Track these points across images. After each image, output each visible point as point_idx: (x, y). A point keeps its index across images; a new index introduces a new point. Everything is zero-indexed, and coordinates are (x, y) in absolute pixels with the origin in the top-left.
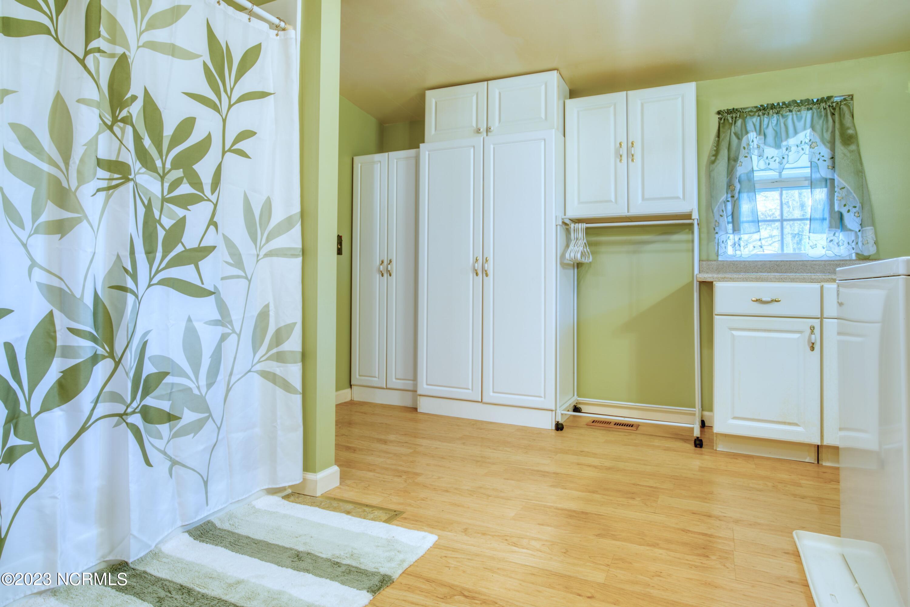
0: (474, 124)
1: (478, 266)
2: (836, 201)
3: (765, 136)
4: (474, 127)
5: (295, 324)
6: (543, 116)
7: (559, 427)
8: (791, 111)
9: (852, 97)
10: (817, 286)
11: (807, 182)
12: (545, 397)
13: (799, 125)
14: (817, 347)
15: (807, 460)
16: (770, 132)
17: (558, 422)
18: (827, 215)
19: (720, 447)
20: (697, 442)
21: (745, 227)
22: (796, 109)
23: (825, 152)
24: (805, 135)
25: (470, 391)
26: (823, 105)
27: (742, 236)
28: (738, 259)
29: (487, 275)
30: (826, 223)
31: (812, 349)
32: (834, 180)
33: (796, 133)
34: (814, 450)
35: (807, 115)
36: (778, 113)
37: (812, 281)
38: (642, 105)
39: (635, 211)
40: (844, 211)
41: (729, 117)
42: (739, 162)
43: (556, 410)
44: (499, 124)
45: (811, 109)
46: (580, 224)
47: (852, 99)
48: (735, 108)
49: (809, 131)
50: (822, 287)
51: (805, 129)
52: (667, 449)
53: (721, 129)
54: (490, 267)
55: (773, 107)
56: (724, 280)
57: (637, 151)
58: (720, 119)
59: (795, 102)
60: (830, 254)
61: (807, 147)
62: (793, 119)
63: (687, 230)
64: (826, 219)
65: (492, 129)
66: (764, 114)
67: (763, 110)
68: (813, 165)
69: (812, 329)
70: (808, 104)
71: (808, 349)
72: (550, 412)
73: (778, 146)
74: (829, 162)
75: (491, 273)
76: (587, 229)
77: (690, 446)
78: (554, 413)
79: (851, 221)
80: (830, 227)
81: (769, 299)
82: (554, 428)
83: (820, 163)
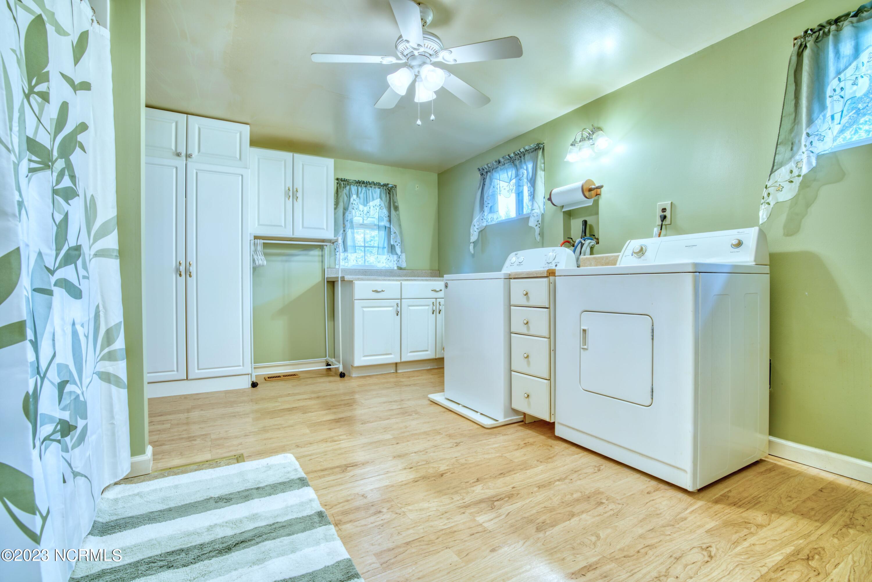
0: (173, 148)
1: (182, 268)
2: (391, 239)
3: (360, 198)
4: (172, 150)
5: (121, 322)
6: (238, 157)
7: (254, 385)
8: (371, 187)
9: (396, 186)
10: (399, 283)
11: (376, 227)
12: (243, 366)
13: (375, 196)
14: (399, 314)
15: (392, 372)
16: (361, 196)
17: (253, 382)
18: (386, 245)
19: (354, 375)
20: (343, 375)
21: (350, 249)
22: (373, 186)
23: (385, 212)
24: (377, 202)
25: (175, 373)
26: (385, 187)
27: (349, 254)
28: (346, 268)
29: (190, 276)
30: (386, 250)
31: (397, 315)
32: (390, 228)
33: (373, 200)
34: (394, 366)
35: (378, 191)
36: (366, 187)
37: (397, 280)
38: (303, 165)
39: (297, 235)
40: (395, 244)
41: (342, 183)
42: (349, 211)
43: (252, 373)
44: (198, 153)
45: (380, 188)
46: (259, 240)
47: (396, 187)
48: (346, 178)
49: (379, 200)
50: (401, 283)
51: (377, 199)
52: (330, 382)
53: (339, 190)
54: (193, 269)
55: (363, 182)
56: (358, 279)
57: (299, 195)
58: (338, 183)
59: (373, 182)
60: (387, 266)
61: (378, 208)
62: (372, 191)
63: (319, 249)
64: (385, 248)
65: (193, 156)
66: (359, 186)
67: (359, 183)
68: (380, 219)
69: (397, 304)
70: (378, 185)
71: (396, 315)
72: (247, 376)
73: (365, 205)
74: (387, 219)
75: (194, 274)
76: (264, 243)
77: (338, 378)
78: (250, 375)
79: (398, 250)
80: (388, 252)
81: (380, 290)
82: (250, 386)
83: (384, 218)
